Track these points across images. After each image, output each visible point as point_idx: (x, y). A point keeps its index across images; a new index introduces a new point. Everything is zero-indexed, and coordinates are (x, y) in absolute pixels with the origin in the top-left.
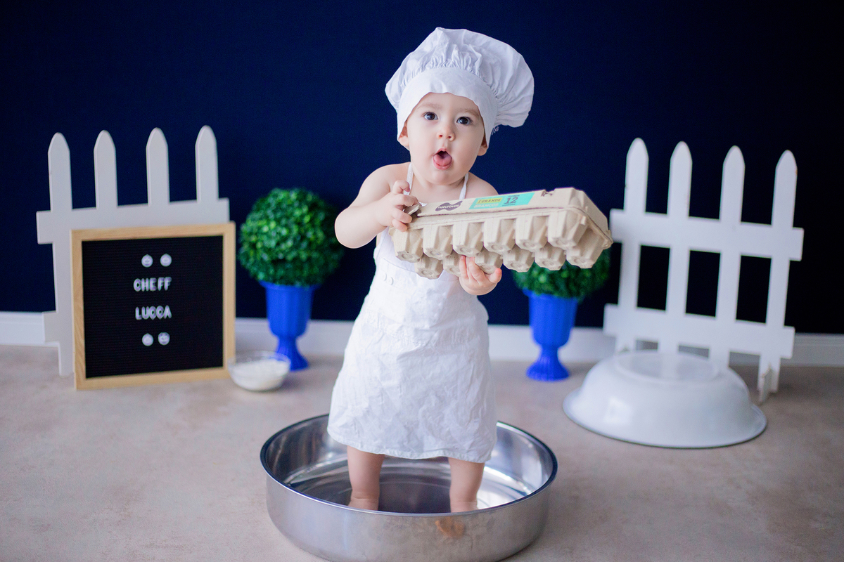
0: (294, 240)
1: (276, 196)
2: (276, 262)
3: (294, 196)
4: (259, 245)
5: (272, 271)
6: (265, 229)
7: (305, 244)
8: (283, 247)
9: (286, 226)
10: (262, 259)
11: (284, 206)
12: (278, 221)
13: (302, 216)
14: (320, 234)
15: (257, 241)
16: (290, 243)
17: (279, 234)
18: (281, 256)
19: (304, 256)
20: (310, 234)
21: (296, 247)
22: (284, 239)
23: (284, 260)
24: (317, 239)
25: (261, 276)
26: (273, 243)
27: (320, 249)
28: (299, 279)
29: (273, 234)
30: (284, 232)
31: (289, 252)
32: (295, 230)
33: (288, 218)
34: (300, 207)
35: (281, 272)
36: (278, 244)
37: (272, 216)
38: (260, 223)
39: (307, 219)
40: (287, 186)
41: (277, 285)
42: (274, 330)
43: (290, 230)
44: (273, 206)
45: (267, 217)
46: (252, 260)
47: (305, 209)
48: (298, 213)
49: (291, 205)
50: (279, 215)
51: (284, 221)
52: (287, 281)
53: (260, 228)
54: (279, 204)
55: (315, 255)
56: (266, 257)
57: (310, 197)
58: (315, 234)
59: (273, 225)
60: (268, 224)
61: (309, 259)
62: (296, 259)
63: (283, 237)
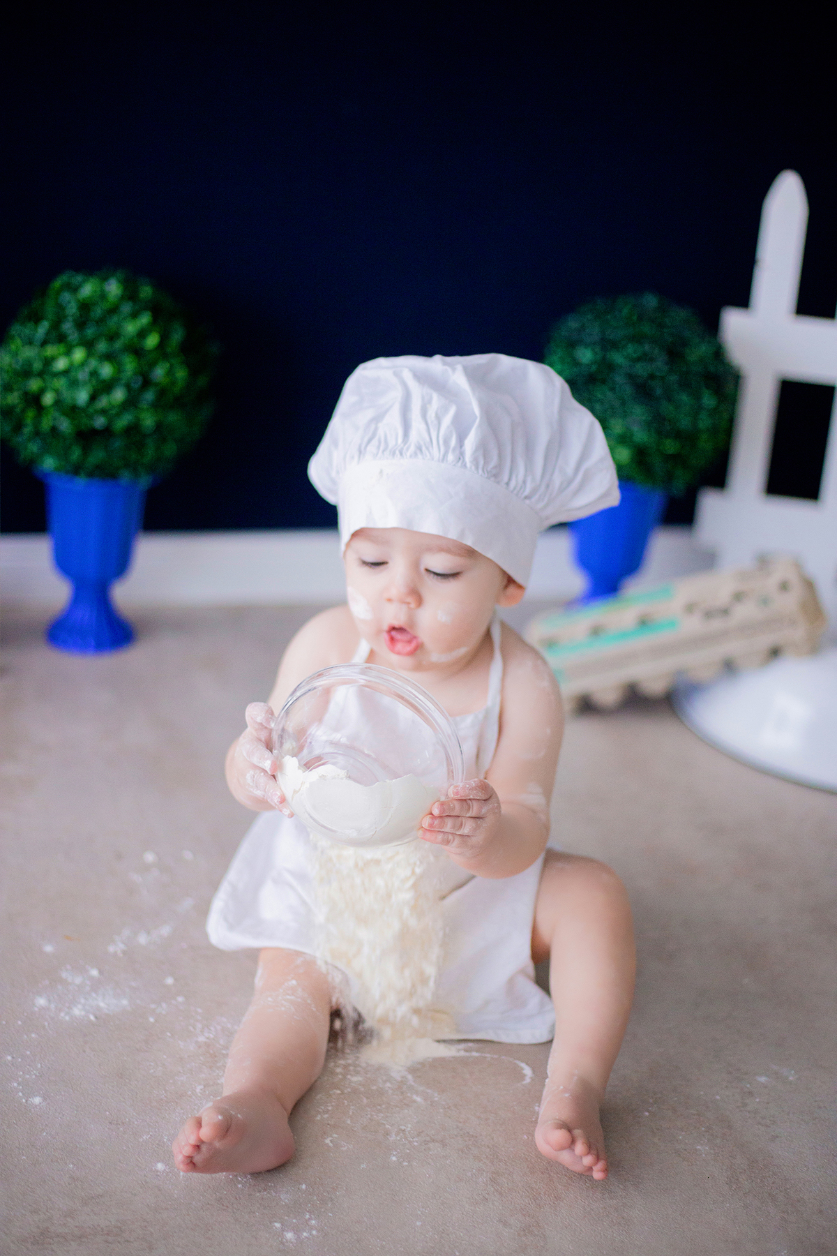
0: (128, 387)
1: (75, 289)
2: (87, 437)
3: (114, 288)
4: (48, 399)
5: (76, 453)
6: (61, 364)
7: (150, 396)
8: (103, 402)
9: (109, 357)
10: (54, 430)
11: (98, 312)
12: (89, 345)
13: (142, 334)
14: (181, 374)
15: (42, 391)
16: (119, 395)
17: (94, 374)
18: (100, 422)
19: (148, 421)
20: (159, 372)
21: (131, 402)
22: (106, 387)
23: (107, 432)
24: (173, 383)
25: (49, 463)
26: (82, 396)
27: (178, 402)
28: (134, 467)
29: (82, 375)
30: (107, 371)
31: (118, 415)
32: (130, 364)
33: (112, 337)
34: (135, 315)
35: (97, 456)
36: (93, 398)
37: (73, 336)
38: (50, 350)
39: (152, 341)
40: (94, 266)
41: (81, 481)
42: (64, 563)
43: (119, 369)
44: (72, 310)
45: (61, 339)
46: (27, 430)
47: (145, 319)
48: (131, 328)
49: (114, 310)
50: (90, 332)
51: (102, 346)
52: (105, 473)
53: (48, 362)
54: (85, 307)
55: (173, 417)
56: (65, 425)
57: (146, 291)
58: (170, 372)
59: (79, 355)
60: (68, 353)
61: (159, 426)
62: (133, 429)
63: (104, 381)
